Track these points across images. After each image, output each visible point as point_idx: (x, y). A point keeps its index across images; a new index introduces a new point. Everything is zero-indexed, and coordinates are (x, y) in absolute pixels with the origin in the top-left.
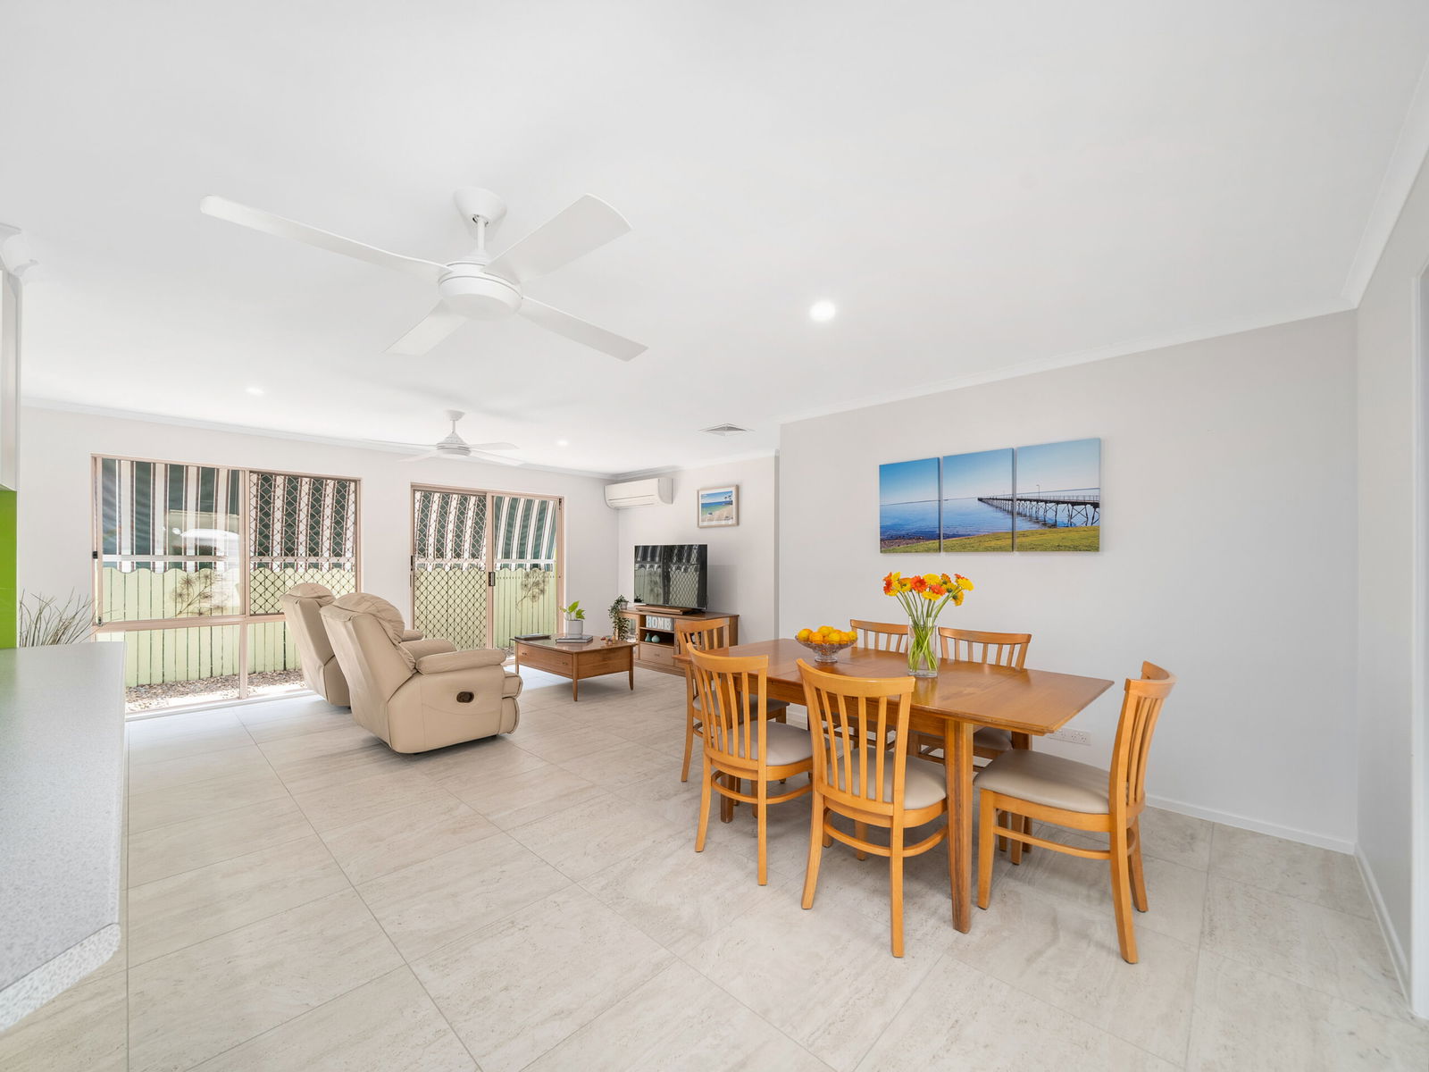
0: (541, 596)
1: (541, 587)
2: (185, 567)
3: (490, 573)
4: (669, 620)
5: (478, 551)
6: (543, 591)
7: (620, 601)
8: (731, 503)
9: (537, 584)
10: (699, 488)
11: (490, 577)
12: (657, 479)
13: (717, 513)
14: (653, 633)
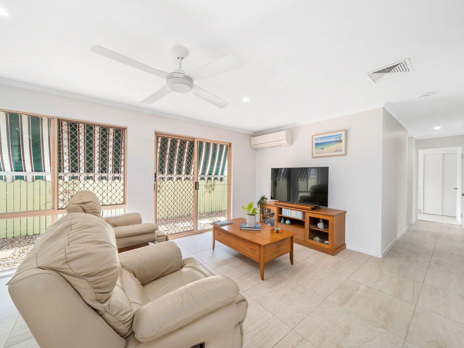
0: (213, 191)
1: (213, 187)
2: (26, 179)
3: (196, 183)
4: (301, 212)
5: (189, 170)
6: (213, 189)
7: (263, 198)
8: (341, 141)
9: (211, 186)
10: (313, 134)
11: (196, 185)
12: (286, 131)
13: (327, 148)
14: (286, 219)
